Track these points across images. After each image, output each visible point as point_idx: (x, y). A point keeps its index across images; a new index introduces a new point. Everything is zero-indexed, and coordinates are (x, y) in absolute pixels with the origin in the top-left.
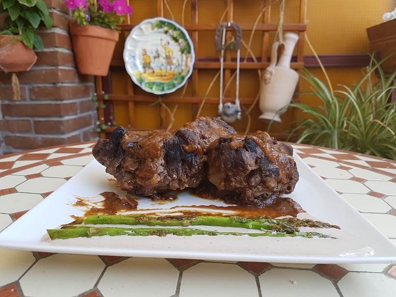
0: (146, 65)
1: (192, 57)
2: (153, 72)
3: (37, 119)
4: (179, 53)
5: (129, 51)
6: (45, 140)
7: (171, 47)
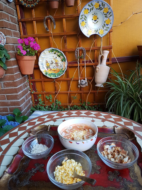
0: (48, 67)
1: (66, 63)
2: (51, 69)
3: (7, 95)
4: (61, 61)
5: (40, 62)
6: (12, 102)
7: (57, 59)
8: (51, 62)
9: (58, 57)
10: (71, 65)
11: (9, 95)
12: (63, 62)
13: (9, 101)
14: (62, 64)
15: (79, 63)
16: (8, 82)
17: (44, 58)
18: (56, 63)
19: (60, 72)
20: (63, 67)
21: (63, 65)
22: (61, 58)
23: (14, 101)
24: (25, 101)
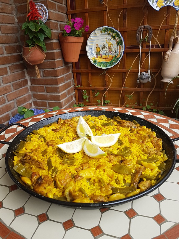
0: (98, 53)
1: (123, 47)
2: (102, 56)
3: (47, 86)
4: (116, 45)
5: (89, 46)
6: (51, 96)
7: (112, 42)
8: (102, 46)
9: (112, 39)
10: (129, 51)
11: (49, 87)
12: (118, 46)
13: (49, 94)
14: (117, 49)
15: (142, 48)
16: (48, 70)
17: (94, 40)
18: (110, 48)
19: (114, 60)
20: (118, 53)
21: (118, 51)
22: (116, 40)
23: (54, 94)
24: (66, 96)
